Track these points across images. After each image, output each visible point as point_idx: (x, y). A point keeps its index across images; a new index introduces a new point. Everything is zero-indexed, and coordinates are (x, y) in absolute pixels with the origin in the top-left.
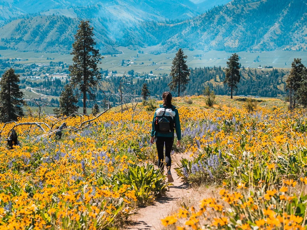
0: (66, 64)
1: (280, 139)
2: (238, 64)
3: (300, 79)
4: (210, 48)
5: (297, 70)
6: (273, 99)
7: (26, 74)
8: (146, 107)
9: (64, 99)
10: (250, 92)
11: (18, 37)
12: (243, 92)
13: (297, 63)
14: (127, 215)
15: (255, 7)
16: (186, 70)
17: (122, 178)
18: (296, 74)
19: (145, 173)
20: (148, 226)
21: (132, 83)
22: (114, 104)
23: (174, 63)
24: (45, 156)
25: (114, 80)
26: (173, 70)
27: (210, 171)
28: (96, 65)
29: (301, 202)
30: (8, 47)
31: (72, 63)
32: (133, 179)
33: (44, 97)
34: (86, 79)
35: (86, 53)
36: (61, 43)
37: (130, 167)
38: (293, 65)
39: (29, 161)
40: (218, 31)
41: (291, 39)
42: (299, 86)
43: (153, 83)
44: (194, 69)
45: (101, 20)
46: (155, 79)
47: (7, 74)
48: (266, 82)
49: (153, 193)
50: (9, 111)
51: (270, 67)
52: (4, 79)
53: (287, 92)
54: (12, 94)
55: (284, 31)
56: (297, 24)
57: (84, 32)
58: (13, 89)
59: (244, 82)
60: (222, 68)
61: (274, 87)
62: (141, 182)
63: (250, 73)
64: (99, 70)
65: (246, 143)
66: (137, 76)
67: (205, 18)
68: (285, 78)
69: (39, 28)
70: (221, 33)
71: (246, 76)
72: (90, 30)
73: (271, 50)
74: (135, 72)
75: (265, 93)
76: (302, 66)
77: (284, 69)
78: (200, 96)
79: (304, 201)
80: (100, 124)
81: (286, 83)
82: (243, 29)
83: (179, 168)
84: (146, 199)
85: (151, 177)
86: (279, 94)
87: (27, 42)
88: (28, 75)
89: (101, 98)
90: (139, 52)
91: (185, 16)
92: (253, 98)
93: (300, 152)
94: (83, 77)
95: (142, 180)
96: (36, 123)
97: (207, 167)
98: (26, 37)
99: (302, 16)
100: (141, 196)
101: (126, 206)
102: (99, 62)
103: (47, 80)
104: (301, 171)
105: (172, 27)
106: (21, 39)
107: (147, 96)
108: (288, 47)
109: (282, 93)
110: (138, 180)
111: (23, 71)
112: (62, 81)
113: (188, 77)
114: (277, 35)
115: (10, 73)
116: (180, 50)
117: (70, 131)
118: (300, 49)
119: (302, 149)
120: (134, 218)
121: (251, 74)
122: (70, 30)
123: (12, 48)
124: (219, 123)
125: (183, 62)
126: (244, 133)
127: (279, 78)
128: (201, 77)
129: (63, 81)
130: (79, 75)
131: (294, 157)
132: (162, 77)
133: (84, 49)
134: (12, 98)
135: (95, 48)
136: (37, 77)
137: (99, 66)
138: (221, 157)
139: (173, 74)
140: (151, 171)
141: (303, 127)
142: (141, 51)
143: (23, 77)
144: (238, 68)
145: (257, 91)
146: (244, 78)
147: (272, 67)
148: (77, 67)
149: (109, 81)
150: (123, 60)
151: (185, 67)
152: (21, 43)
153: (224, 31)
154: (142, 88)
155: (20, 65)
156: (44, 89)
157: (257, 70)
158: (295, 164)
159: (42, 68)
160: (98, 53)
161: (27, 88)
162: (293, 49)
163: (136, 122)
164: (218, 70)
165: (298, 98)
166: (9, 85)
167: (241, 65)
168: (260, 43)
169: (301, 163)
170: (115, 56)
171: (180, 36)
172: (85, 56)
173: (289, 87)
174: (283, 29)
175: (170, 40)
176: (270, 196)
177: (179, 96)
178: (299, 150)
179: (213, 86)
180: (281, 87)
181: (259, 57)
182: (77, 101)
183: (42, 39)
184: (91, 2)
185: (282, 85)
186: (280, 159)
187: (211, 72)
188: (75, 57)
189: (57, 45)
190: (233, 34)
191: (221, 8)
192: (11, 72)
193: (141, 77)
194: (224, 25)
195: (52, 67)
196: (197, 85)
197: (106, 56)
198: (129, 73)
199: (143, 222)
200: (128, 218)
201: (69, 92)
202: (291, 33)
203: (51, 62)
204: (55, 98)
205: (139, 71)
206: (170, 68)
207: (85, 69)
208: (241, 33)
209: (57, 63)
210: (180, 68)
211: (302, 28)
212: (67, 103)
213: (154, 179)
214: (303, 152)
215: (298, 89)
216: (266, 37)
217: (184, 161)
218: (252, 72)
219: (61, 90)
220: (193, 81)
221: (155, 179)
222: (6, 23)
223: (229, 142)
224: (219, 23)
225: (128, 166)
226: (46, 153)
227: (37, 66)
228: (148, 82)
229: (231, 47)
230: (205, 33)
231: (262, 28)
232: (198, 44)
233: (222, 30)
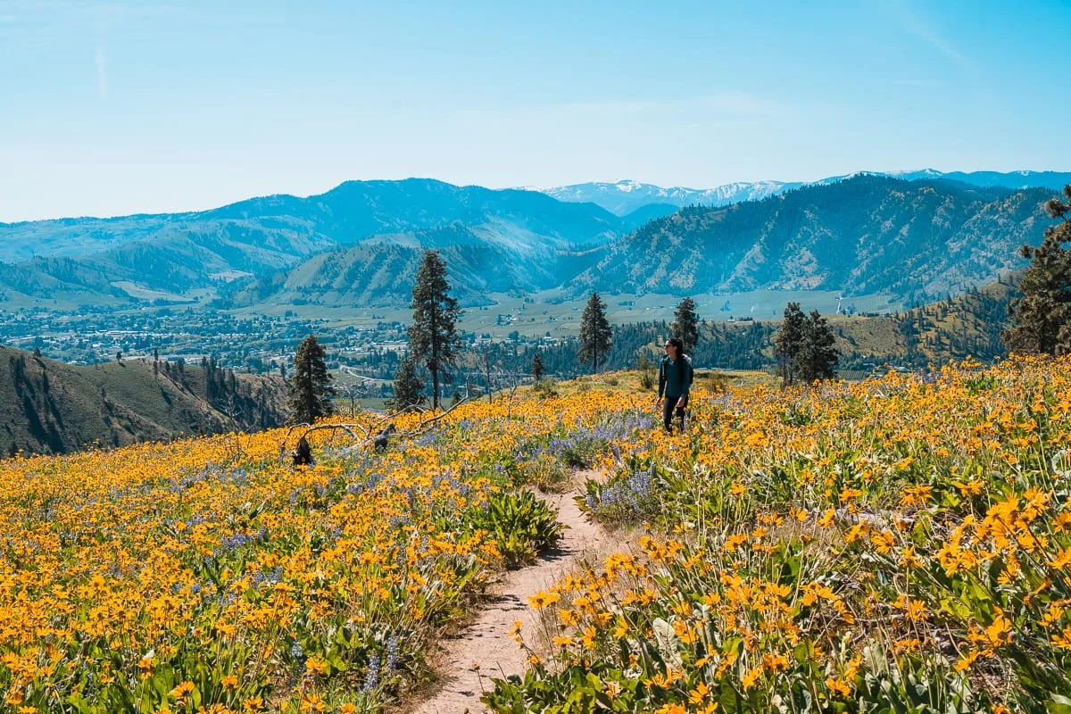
0: (404, 325)
1: (757, 440)
2: (694, 315)
3: (799, 337)
4: (647, 290)
5: (793, 322)
6: (755, 373)
7: (338, 344)
8: (538, 393)
9: (401, 384)
10: (716, 362)
11: (323, 283)
12: (704, 362)
13: (793, 310)
14: (483, 586)
15: (719, 219)
16: (605, 328)
17: (478, 519)
18: (792, 330)
19: (518, 507)
20: (521, 604)
21: (516, 353)
22: (487, 389)
23: (586, 317)
24: (354, 481)
25: (484, 349)
26: (584, 329)
27: (634, 501)
28: (452, 324)
29: (792, 554)
30: (308, 300)
31: (412, 323)
32: (497, 519)
33: (369, 382)
34: (437, 347)
35: (434, 305)
36: (394, 291)
37: (491, 498)
38: (786, 313)
39: (325, 490)
40: (659, 261)
41: (782, 270)
42: (797, 348)
43: (551, 352)
44: (620, 326)
45: (460, 249)
46: (556, 345)
47: (305, 345)
48: (742, 345)
49: (534, 543)
50: (311, 408)
51: (748, 319)
52: (301, 354)
53: (778, 359)
54: (314, 378)
55: (769, 257)
56: (791, 245)
57: (432, 269)
58: (315, 370)
59: (705, 345)
60: (667, 323)
61: (756, 351)
62: (511, 524)
63: (714, 329)
64: (459, 333)
65: (701, 448)
66: (524, 341)
67: (635, 239)
68: (775, 337)
69: (357, 267)
70: (663, 265)
71: (708, 335)
72: (441, 265)
73: (749, 290)
74: (521, 334)
75: (741, 363)
76: (802, 315)
77: (772, 321)
78: (631, 372)
79: (797, 553)
80: (452, 423)
81: (776, 344)
82: (700, 257)
83: (582, 498)
84: (522, 555)
85: (531, 514)
86: (765, 363)
87: (339, 290)
88: (343, 346)
89: (464, 380)
90: (527, 300)
91: (602, 237)
92: (722, 372)
93: (793, 461)
94: (431, 346)
95: (514, 520)
96: (343, 425)
97: (630, 494)
98: (338, 282)
99: (799, 232)
100: (511, 549)
101: (481, 570)
102: (457, 320)
103: (373, 353)
104: (794, 497)
105: (580, 257)
106: (328, 287)
107: (542, 374)
108: (777, 284)
109: (770, 362)
110: (506, 520)
111: (334, 340)
112: (398, 353)
113: (610, 340)
114: (758, 265)
115: (310, 343)
116: (595, 295)
117: (402, 437)
118: (796, 288)
119: (797, 455)
120: (497, 590)
121: (718, 331)
122: (409, 269)
123: (314, 303)
124: (656, 416)
125: (601, 314)
126: (698, 431)
127: (765, 337)
128: (632, 340)
129: (401, 354)
130: (425, 343)
131: (782, 472)
132: (566, 342)
133: (432, 299)
134: (315, 385)
135: (450, 296)
136: (357, 349)
137: (457, 326)
138: (655, 475)
139: (584, 336)
140: (529, 504)
141: (802, 416)
142: (530, 298)
143: (334, 350)
144: (694, 321)
145: (727, 360)
146: (704, 338)
147: (751, 319)
148: (420, 330)
149: (478, 352)
150: (500, 316)
151: (604, 323)
152: (329, 293)
153: (668, 260)
154: (532, 361)
155: (328, 329)
156: (370, 369)
157: (728, 325)
158: (784, 484)
159: (365, 334)
160: (455, 304)
161: (342, 367)
162: (786, 287)
163: (515, 418)
164: (661, 327)
165: (797, 369)
166: (309, 364)
167: (698, 317)
168: (730, 280)
169: (795, 480)
170: (486, 309)
171: (596, 272)
172: (433, 310)
173: (782, 352)
174: (768, 255)
175: (577, 278)
176: (736, 545)
177: (595, 373)
178: (791, 457)
179: (654, 354)
180: (769, 353)
181: (728, 302)
182: (424, 387)
183: (363, 286)
184: (444, 219)
185: (770, 349)
186: (758, 475)
187: (648, 330)
188: (417, 313)
189: (388, 293)
190: (684, 266)
191: (661, 222)
192: (312, 342)
193: (531, 343)
194: (668, 251)
195: (381, 332)
196: (626, 353)
197: (471, 310)
198: (511, 336)
199: (513, 596)
200: (486, 591)
201: (410, 371)
202: (780, 261)
203: (380, 323)
204: (388, 383)
205: (528, 333)
206: (579, 326)
207: (435, 333)
208: (697, 263)
209: (389, 325)
210: (595, 324)
211: (799, 252)
212: (407, 391)
213: (535, 518)
214: (797, 460)
215: (796, 354)
216: (741, 267)
217: (590, 483)
218: (718, 328)
219: (398, 369)
220: (620, 346)
221: (537, 518)
222: (303, 261)
223: (671, 448)
224: (660, 247)
225: (488, 496)
226: (355, 477)
227: (357, 331)
228: (543, 350)
229: (682, 286)
230: (638, 265)
231: (732, 254)
232: (626, 283)
233: (666, 259)
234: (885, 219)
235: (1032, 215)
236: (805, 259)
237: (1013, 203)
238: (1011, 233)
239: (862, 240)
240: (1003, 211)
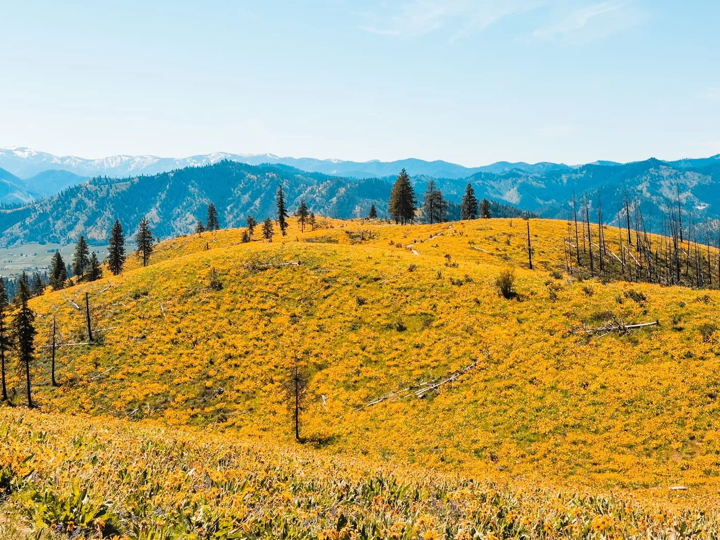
40: (78, 219)
41: (173, 228)
56: (179, 210)
67: (57, 201)
70: (81, 222)
82: (111, 217)
99: (185, 201)
105: (10, 214)
153: (85, 218)
171: (24, 226)
174: (162, 217)
175: (8, 231)
190: (98, 223)
191: (78, 189)
194: (84, 211)
202: (172, 221)
208: (108, 221)
211: (185, 215)
224: (78, 208)
229: (97, 239)
230: (60, 222)
231: (136, 215)
232: (51, 235)
233: (83, 218)
234: (244, 193)
235: (335, 196)
236: (190, 220)
237: (325, 187)
238: (324, 207)
239: (228, 208)
240: (319, 192)
